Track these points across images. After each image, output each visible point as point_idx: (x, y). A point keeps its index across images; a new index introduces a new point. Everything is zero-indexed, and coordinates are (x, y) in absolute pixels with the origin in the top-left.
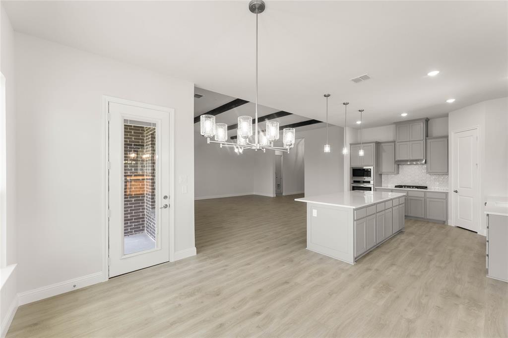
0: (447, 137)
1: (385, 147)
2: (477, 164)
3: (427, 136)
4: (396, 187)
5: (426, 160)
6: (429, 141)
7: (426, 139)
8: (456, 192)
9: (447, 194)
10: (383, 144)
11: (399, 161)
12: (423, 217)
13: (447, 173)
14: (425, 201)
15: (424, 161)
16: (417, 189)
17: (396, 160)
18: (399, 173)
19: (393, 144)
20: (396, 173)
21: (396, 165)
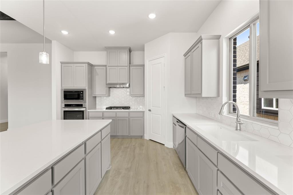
0: (143, 66)
1: (98, 70)
2: (164, 87)
3: (130, 63)
4: (107, 109)
5: (129, 84)
6: (131, 68)
7: (129, 66)
8: (150, 110)
9: (143, 112)
10: (96, 67)
11: (109, 84)
12: (127, 134)
13: (143, 96)
14: (129, 119)
15: (127, 85)
16: (123, 110)
17: (107, 83)
18: (109, 96)
19: (105, 68)
20: (107, 95)
21: (107, 88)
